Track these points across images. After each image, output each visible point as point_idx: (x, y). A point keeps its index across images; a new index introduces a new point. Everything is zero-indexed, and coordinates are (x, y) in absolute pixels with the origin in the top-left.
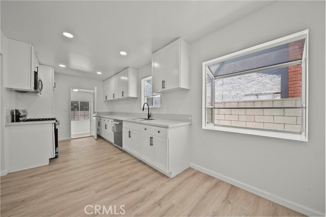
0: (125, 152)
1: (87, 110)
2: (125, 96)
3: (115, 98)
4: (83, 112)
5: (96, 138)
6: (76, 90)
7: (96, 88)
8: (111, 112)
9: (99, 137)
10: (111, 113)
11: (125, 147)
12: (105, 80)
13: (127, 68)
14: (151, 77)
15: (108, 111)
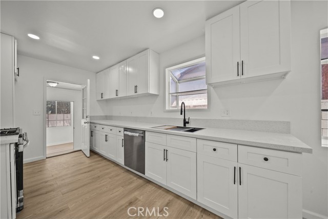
0: (149, 182)
1: (68, 112)
2: (140, 92)
3: (120, 95)
4: (61, 116)
5: (88, 155)
6: (55, 85)
7: (89, 80)
8: (106, 116)
9: (93, 152)
10: (107, 118)
11: (149, 174)
12: (99, 71)
13: (146, 49)
14: (204, 58)
15: (103, 114)
